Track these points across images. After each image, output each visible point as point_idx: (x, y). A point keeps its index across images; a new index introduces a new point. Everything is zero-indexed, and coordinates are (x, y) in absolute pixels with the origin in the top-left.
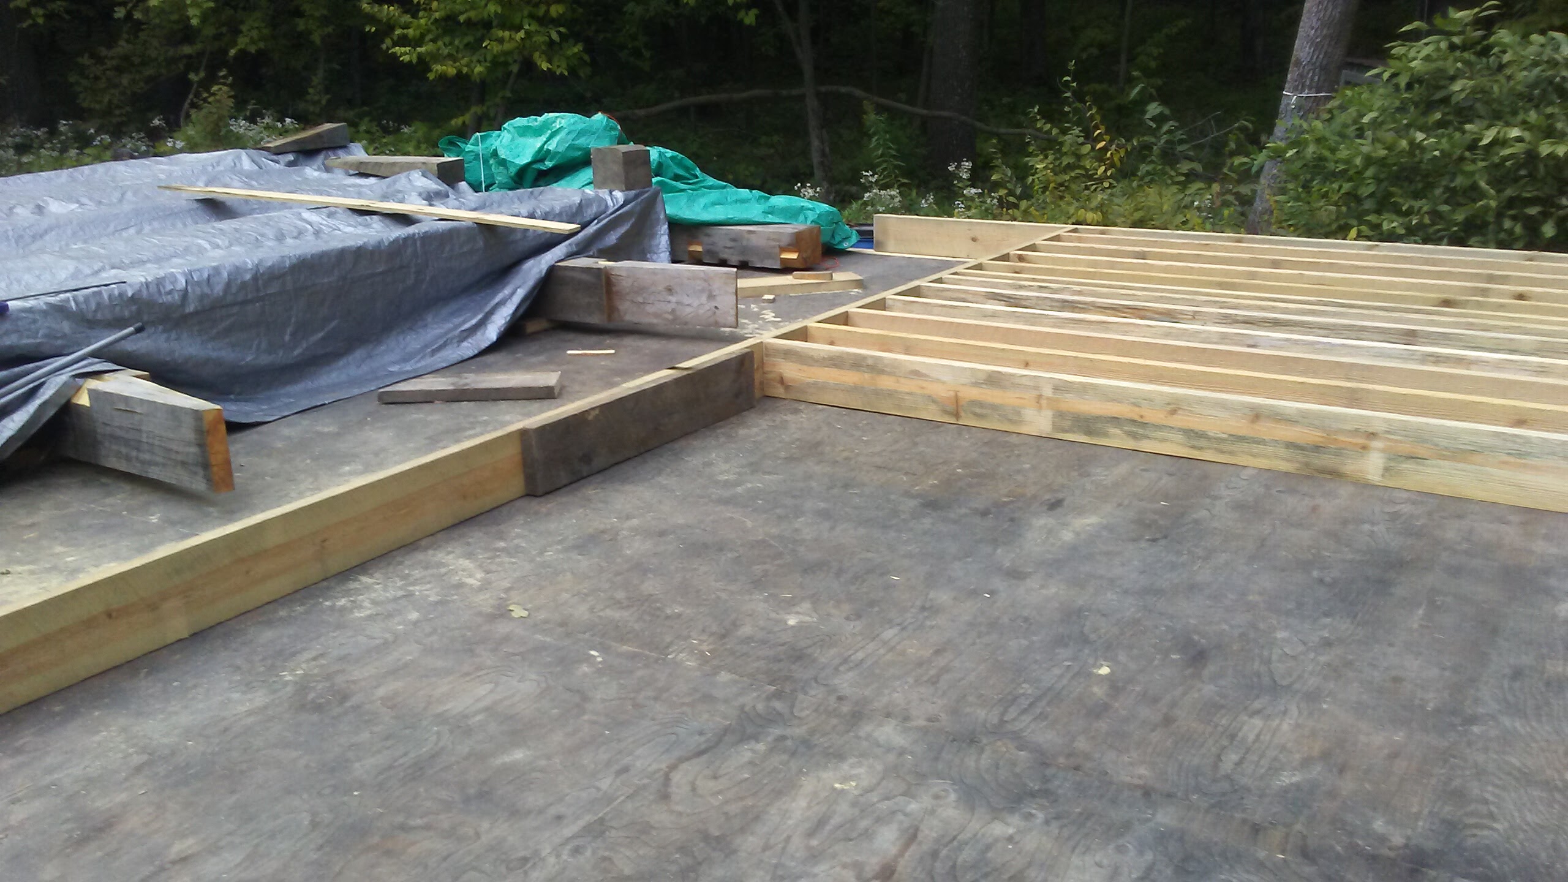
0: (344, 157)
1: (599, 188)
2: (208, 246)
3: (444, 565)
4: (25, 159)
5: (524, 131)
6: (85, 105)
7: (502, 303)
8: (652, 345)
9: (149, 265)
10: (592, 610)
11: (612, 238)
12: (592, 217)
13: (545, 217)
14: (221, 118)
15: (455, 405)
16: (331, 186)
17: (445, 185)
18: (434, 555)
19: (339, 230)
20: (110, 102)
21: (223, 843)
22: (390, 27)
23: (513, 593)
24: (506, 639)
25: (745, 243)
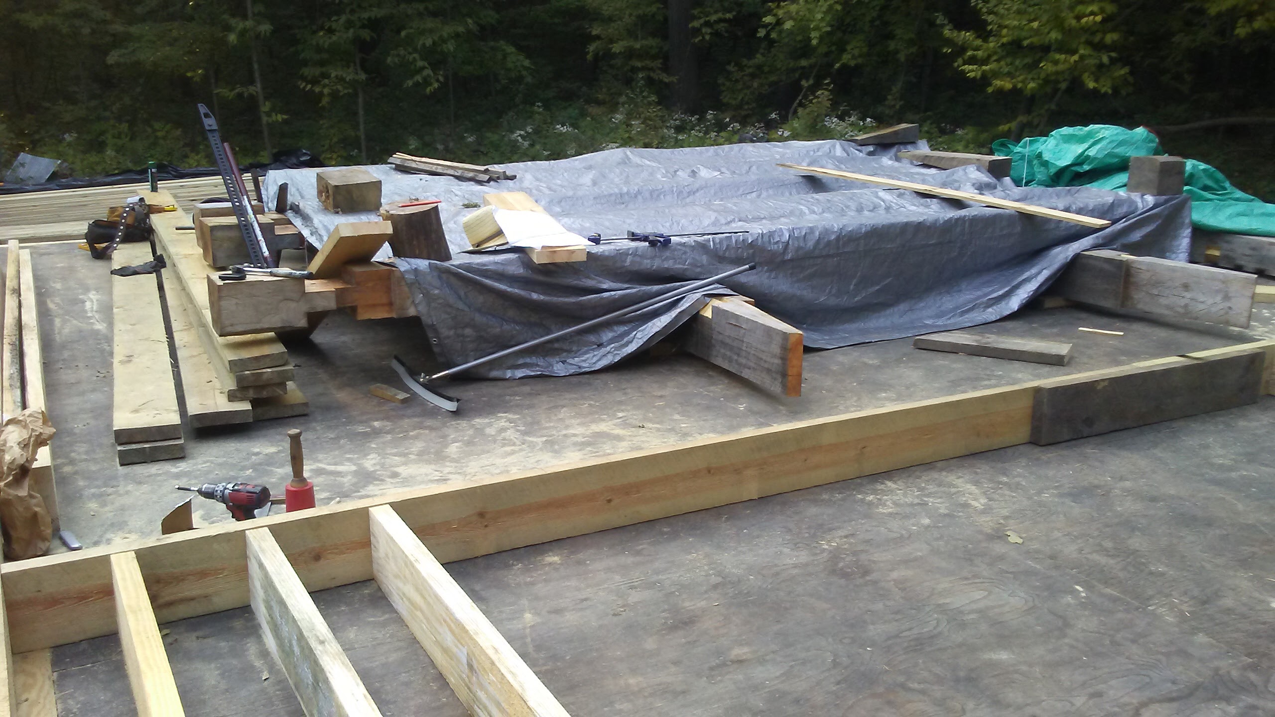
0: (912, 151)
1: (1132, 192)
2: (807, 211)
3: (954, 486)
4: (680, 137)
5: (1069, 139)
6: (725, 100)
7: (1028, 280)
8: (1161, 333)
9: (764, 221)
10: (1081, 550)
11: (1137, 236)
12: (1121, 215)
13: (1079, 212)
14: (818, 116)
15: (976, 359)
16: (901, 173)
17: (994, 179)
18: (946, 477)
19: (905, 207)
20: (742, 99)
21: (768, 658)
22: (963, 49)
23: (1011, 522)
24: (1002, 558)
25: (1264, 253)
